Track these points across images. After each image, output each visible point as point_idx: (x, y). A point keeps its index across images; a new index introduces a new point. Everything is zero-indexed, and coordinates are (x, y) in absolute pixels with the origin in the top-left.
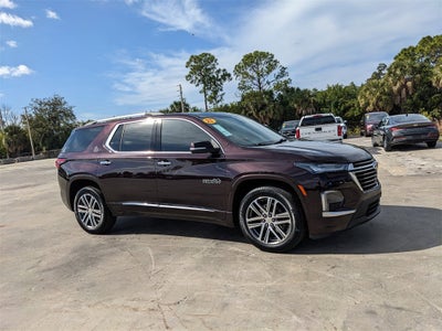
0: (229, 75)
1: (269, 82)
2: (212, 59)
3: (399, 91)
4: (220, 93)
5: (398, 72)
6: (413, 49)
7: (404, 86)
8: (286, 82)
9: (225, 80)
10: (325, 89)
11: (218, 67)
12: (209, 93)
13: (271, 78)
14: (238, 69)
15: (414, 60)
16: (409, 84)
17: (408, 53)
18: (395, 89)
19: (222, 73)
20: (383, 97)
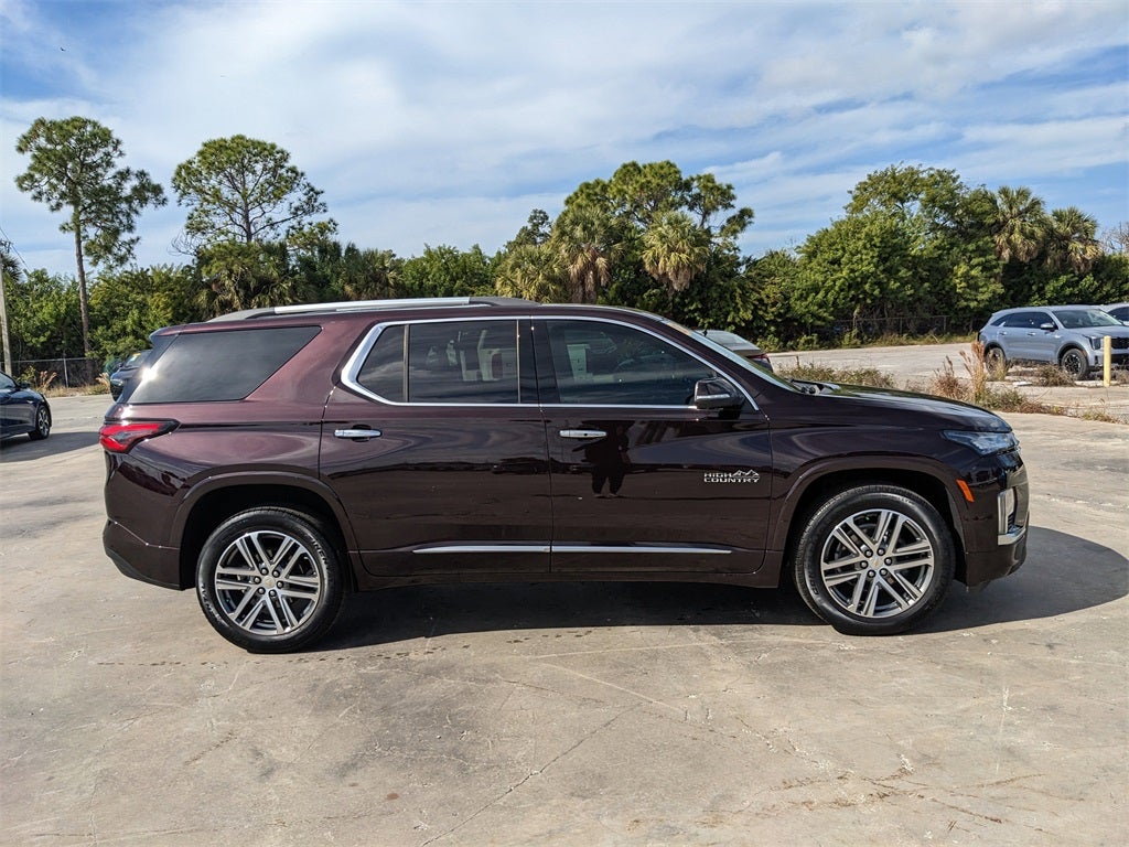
0: (157, 190)
1: (276, 221)
2: (104, 137)
3: (582, 276)
4: (125, 236)
5: (579, 233)
6: (605, 188)
7: (590, 265)
8: (323, 228)
9: (143, 201)
10: (420, 254)
11: (120, 164)
12: (92, 232)
13: (280, 211)
14: (186, 176)
15: (606, 209)
16: (601, 262)
17: (593, 193)
18: (573, 270)
19: (135, 182)
20: (552, 287)
